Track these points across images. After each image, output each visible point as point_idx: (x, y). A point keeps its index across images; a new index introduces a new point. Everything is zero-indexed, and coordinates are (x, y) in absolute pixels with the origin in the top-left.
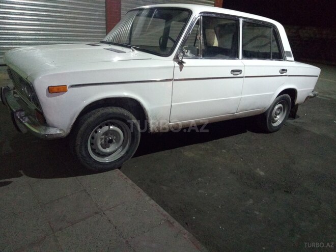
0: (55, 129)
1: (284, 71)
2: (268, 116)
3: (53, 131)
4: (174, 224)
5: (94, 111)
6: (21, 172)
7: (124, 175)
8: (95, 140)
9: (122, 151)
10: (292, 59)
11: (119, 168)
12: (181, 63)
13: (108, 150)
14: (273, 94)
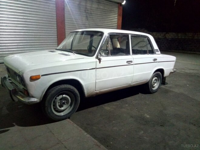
0: (34, 98)
1: (155, 60)
2: (150, 84)
3: (33, 100)
4: (101, 147)
5: (55, 87)
6: (14, 124)
7: (72, 122)
8: (55, 103)
9: (70, 109)
10: (159, 53)
11: (69, 118)
12: (100, 60)
13: (62, 109)
14: (151, 72)
